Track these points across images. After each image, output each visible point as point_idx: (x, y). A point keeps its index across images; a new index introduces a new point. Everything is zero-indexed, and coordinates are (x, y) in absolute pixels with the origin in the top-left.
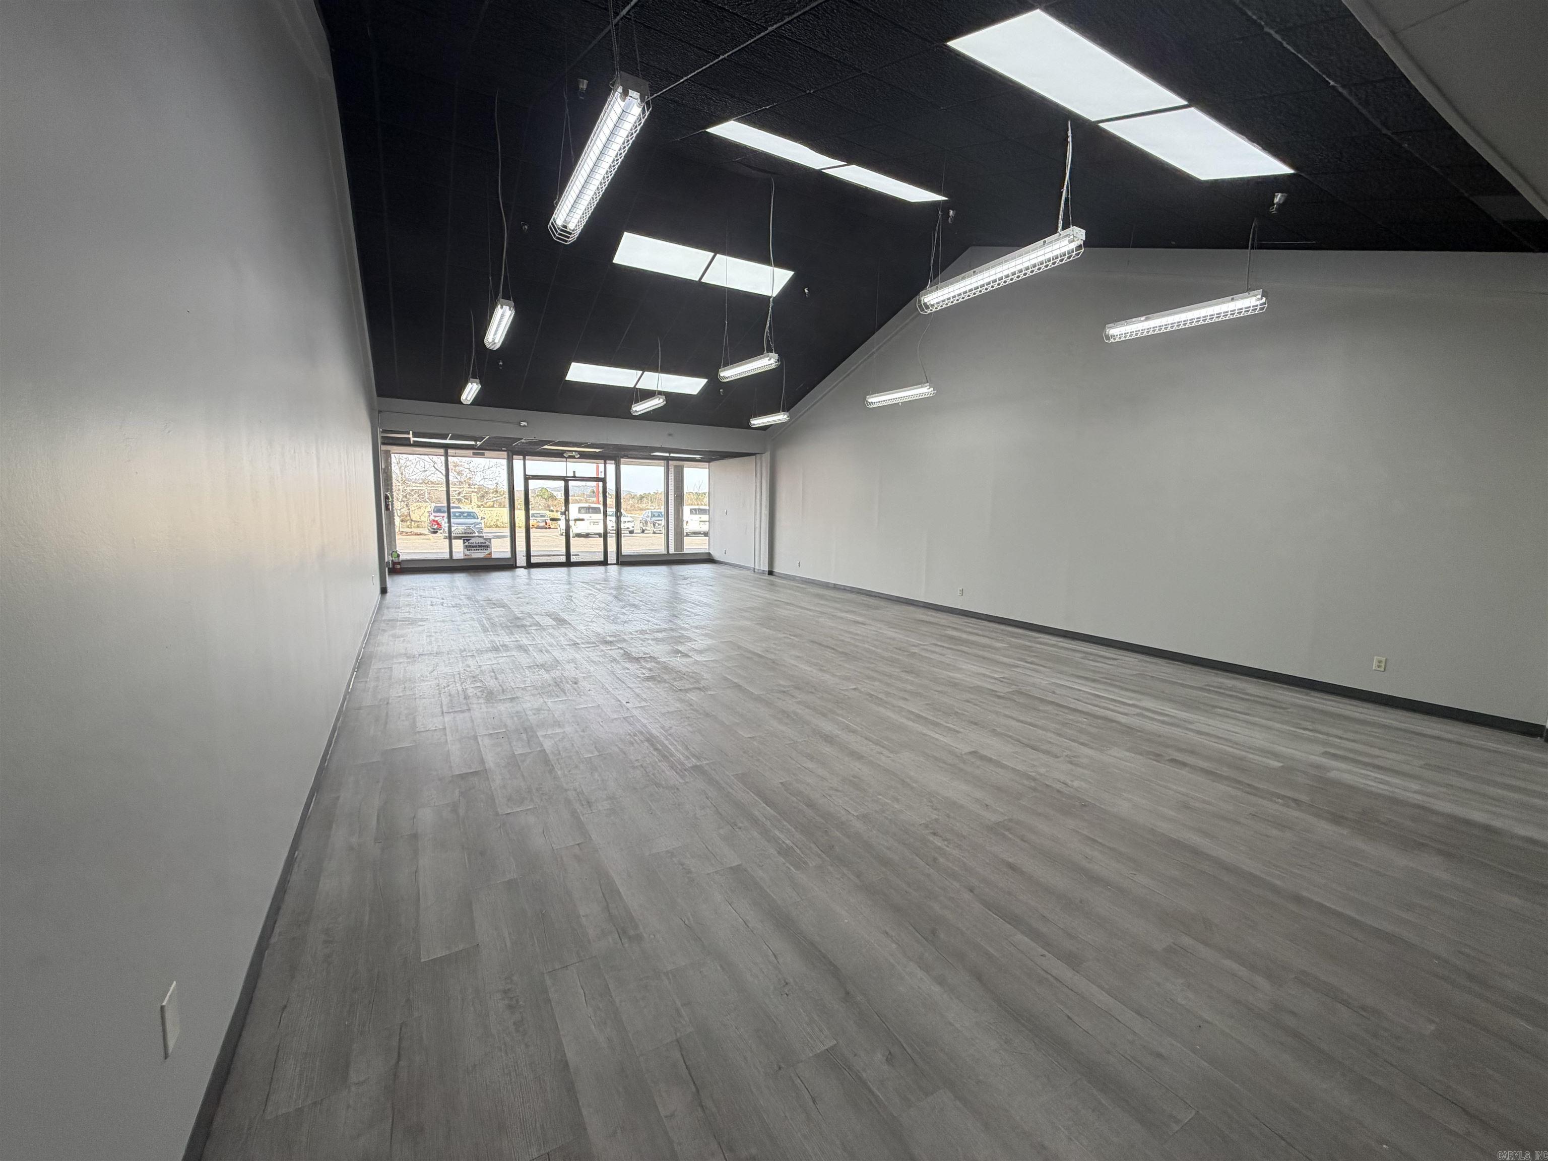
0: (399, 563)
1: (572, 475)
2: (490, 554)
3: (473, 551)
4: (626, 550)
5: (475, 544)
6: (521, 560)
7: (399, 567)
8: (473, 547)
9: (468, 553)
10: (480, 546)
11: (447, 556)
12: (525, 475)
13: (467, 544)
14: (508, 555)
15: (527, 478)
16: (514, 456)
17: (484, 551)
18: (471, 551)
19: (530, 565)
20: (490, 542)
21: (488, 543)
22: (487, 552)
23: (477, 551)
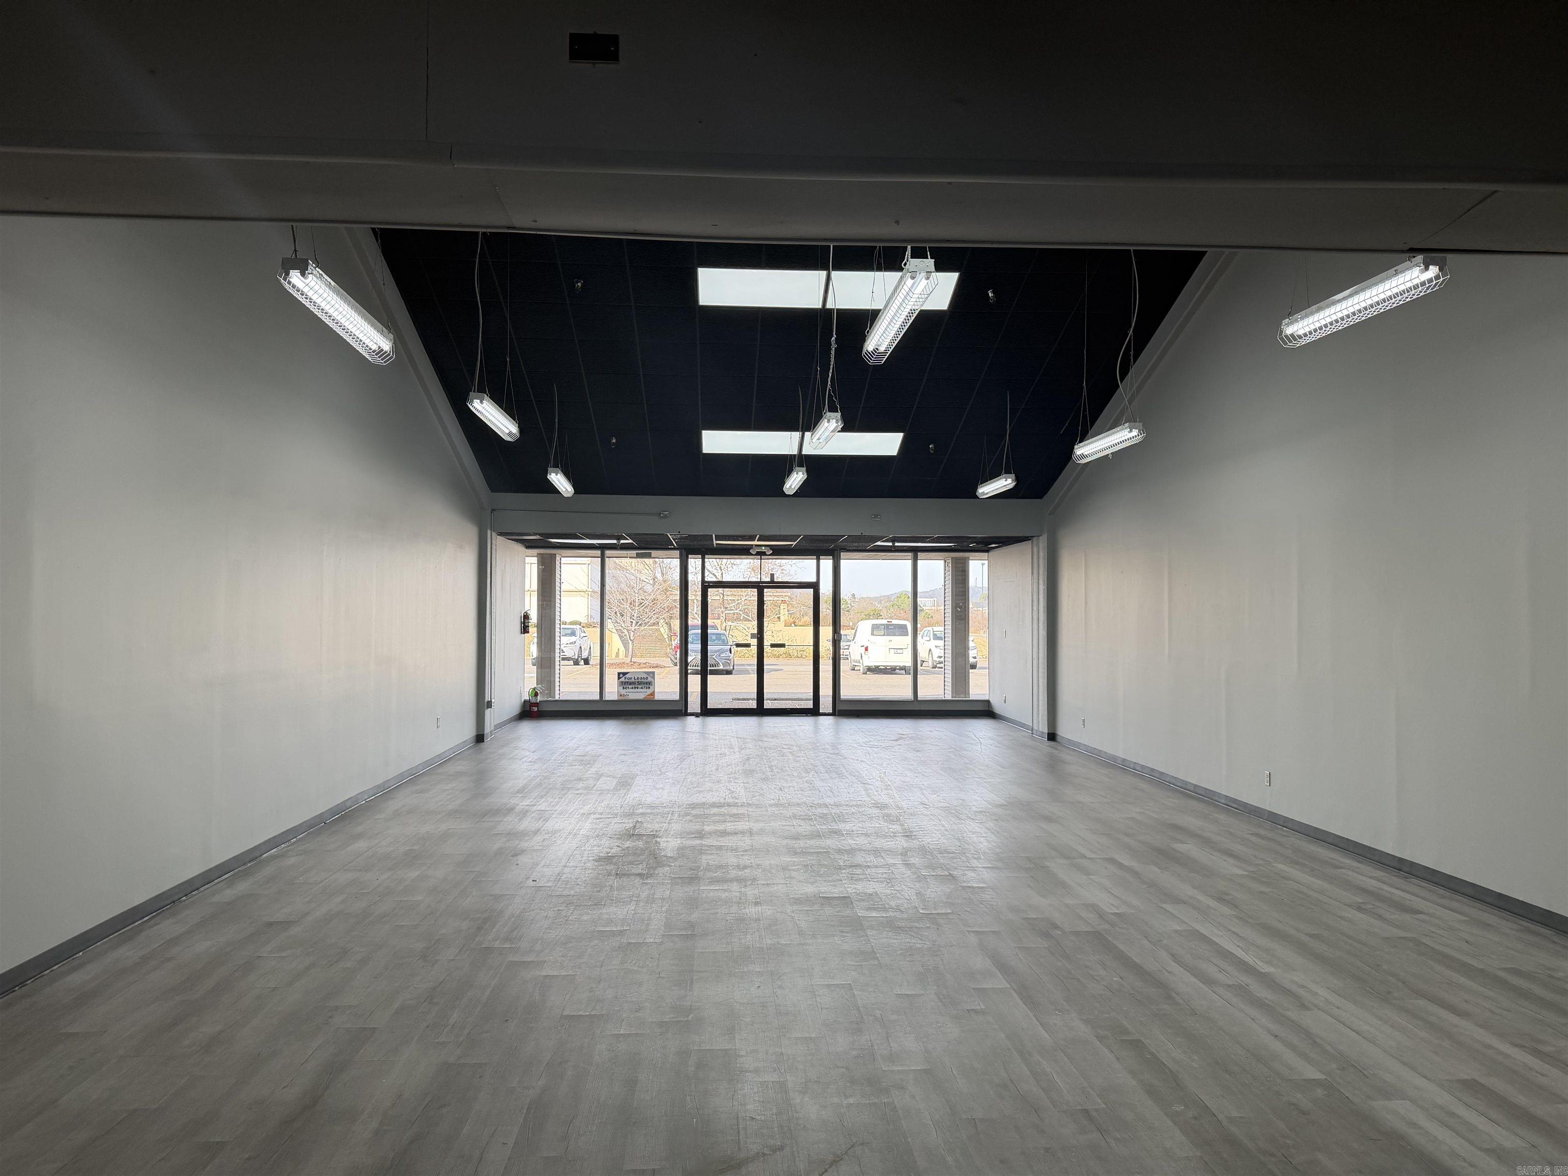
0: (536, 704)
1: (768, 579)
2: (653, 694)
3: (631, 690)
4: (846, 693)
5: (633, 680)
6: (694, 704)
7: (535, 709)
8: (631, 684)
9: (623, 692)
10: (639, 683)
11: (597, 697)
12: (703, 581)
13: (623, 679)
14: (676, 697)
15: (706, 586)
16: (689, 556)
17: (645, 690)
18: (627, 690)
19: (707, 712)
20: (654, 678)
21: (650, 679)
22: (649, 691)
23: (636, 690)
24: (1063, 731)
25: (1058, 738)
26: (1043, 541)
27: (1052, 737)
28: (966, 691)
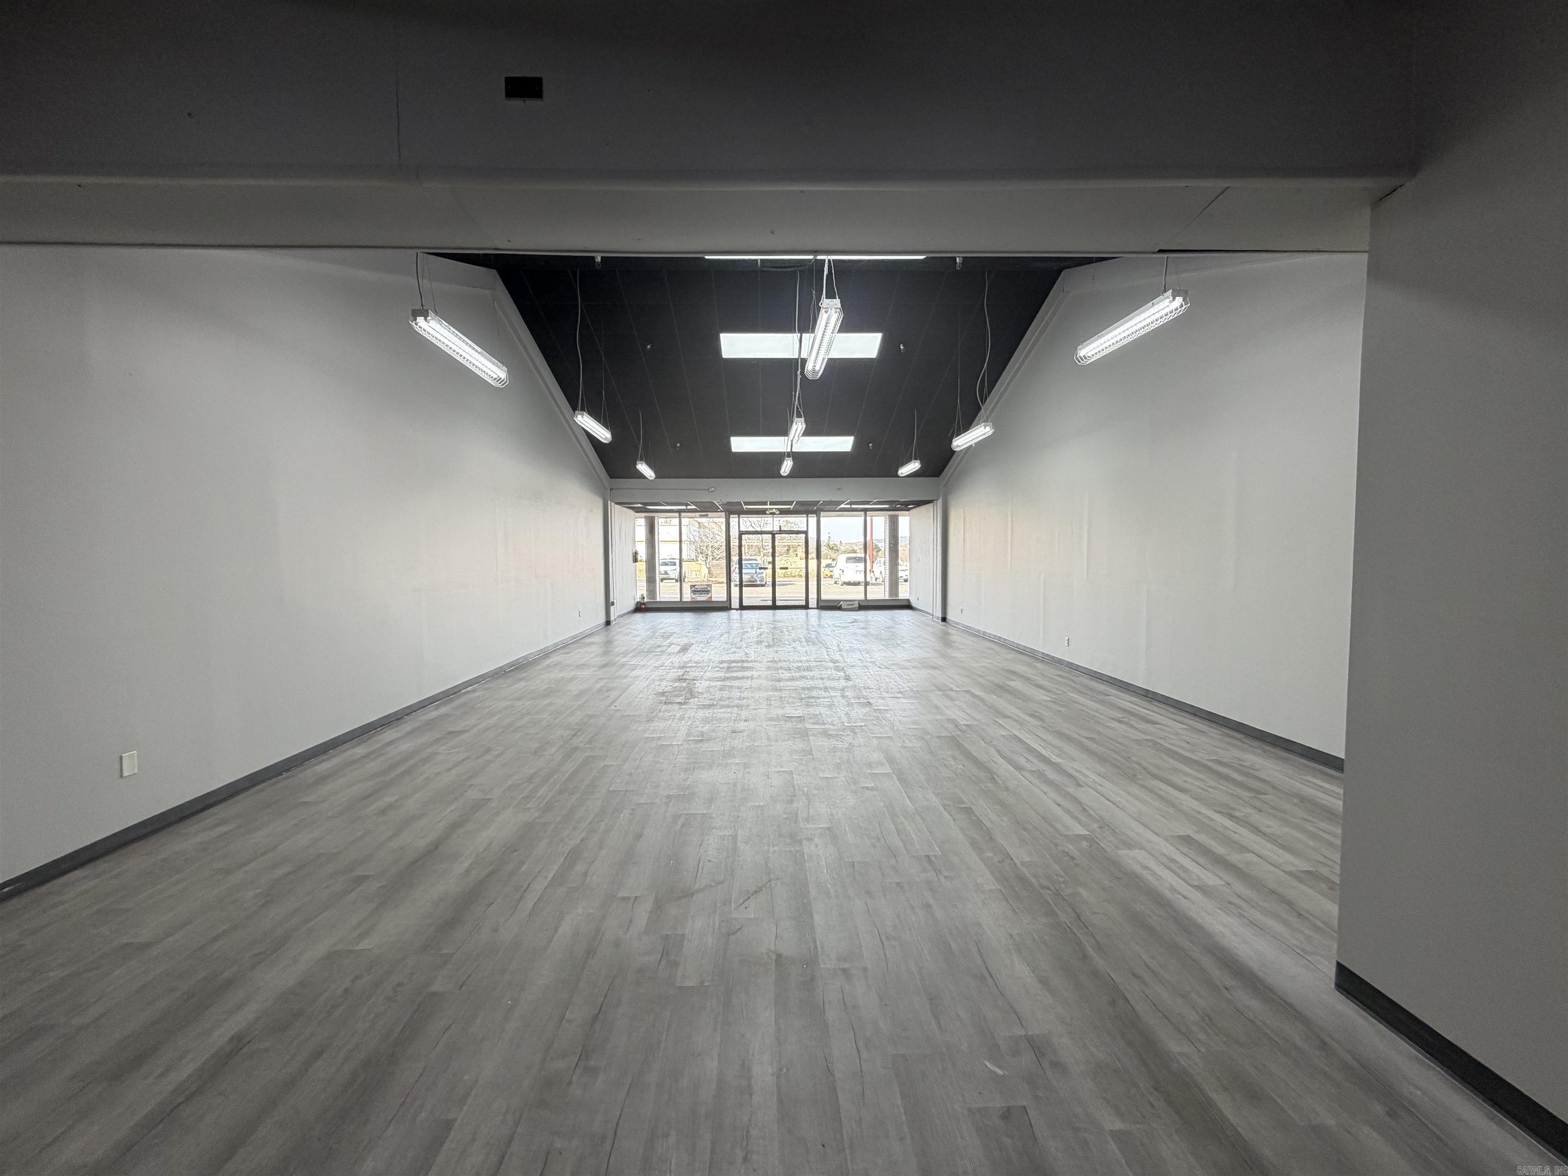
0: (644, 604)
1: (779, 529)
2: (711, 597)
3: (698, 595)
4: (824, 597)
5: (699, 589)
6: (735, 603)
7: (643, 606)
8: (698, 591)
9: (694, 596)
10: (703, 591)
11: (679, 600)
12: (739, 531)
13: (693, 589)
14: (725, 599)
15: (741, 534)
16: (731, 516)
17: (706, 595)
18: (696, 595)
19: (742, 607)
20: (711, 588)
21: (709, 589)
22: (709, 596)
23: (701, 595)
24: (950, 617)
25: (947, 620)
26: (939, 503)
27: (944, 619)
28: (897, 595)
